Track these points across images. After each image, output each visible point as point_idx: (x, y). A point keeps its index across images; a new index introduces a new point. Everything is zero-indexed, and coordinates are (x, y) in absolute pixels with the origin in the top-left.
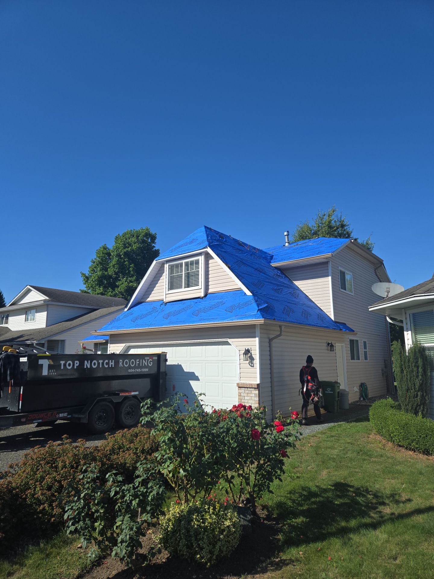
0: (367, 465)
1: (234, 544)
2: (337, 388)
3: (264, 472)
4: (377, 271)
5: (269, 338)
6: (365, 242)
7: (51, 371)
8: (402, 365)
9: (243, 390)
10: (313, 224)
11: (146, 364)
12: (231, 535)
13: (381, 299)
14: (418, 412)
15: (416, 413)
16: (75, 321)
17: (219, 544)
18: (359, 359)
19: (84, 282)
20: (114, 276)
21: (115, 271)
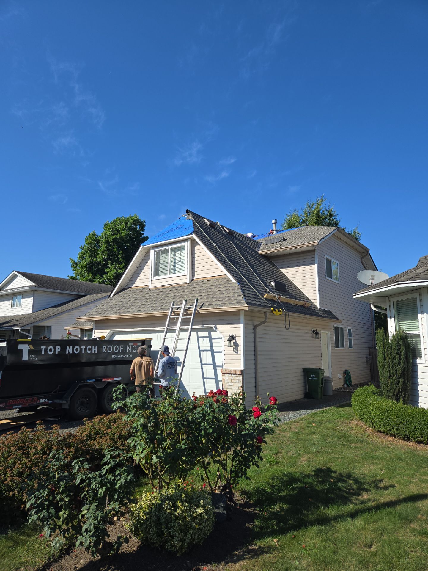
0: (347, 451)
1: (206, 532)
2: (321, 375)
3: (240, 458)
4: (363, 260)
5: (253, 325)
6: (352, 232)
7: (32, 356)
8: (385, 352)
9: (227, 377)
10: (302, 214)
11: (130, 350)
12: (203, 522)
13: (366, 287)
14: (400, 398)
15: (397, 400)
16: (61, 307)
17: (191, 532)
18: (343, 347)
19: (73, 268)
20: (103, 263)
21: (103, 258)
